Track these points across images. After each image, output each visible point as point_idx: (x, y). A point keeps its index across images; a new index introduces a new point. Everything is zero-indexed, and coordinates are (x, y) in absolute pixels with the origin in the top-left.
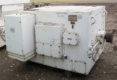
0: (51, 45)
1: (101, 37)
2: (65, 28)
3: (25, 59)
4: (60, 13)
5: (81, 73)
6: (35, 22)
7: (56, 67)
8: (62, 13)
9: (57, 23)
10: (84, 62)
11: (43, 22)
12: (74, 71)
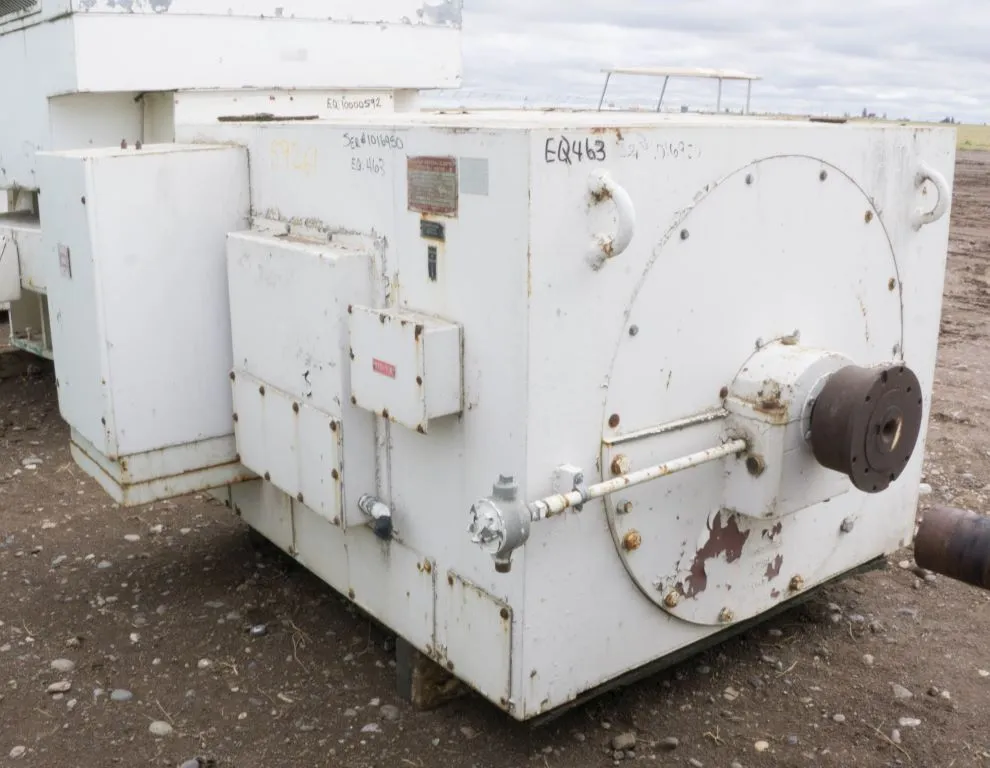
0: (296, 408)
1: (770, 406)
2: (390, 274)
3: (125, 486)
4: (363, 141)
5: (484, 692)
6: (251, 211)
7: (352, 595)
8: (373, 140)
9: (349, 228)
10: (498, 602)
11: (284, 214)
12: (443, 663)
